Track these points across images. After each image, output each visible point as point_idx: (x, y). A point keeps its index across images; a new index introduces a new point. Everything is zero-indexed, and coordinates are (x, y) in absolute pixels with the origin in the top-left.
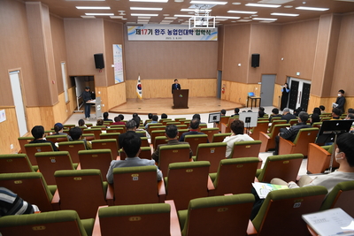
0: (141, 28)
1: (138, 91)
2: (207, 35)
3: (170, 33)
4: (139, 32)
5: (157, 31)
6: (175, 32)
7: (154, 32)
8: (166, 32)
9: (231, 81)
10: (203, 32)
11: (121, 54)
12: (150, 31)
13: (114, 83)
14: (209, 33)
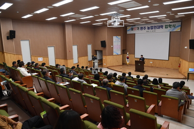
0: (134, 27)
1: (127, 60)
2: (173, 28)
3: (148, 28)
6: (152, 28)
7: (140, 29)
10: (170, 26)
11: (120, 41)
12: (138, 28)
13: (113, 55)
14: (174, 26)
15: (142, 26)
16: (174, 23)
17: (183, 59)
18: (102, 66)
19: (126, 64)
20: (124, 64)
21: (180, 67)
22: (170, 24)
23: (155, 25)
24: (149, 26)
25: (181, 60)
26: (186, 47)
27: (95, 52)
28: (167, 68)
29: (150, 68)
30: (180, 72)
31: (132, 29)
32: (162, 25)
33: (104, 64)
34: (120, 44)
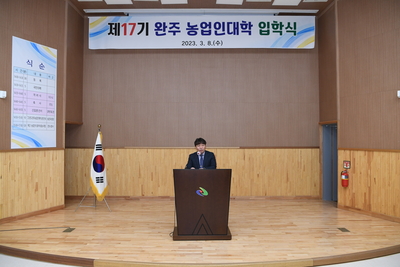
0: (121, 20)
1: (94, 174)
2: (287, 36)
3: (192, 30)
4: (115, 29)
5: (160, 27)
6: (206, 29)
7: (152, 28)
8: (183, 27)
9: (369, 150)
10: (278, 27)
12: (145, 26)
14: (293, 30)
16: (292, 19)
21: (345, 184)
22: (279, 19)
23: (220, 19)
25: (351, 155)
32: (247, 19)
34: (53, 91)
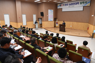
0: (61, 4)
8: (69, 4)
10: (83, 2)
11: (53, 12)
12: (64, 5)
13: (48, 21)
14: (86, 3)
15: (66, 3)
16: (86, 1)
17: (90, 24)
18: (42, 28)
19: (56, 27)
20: (55, 27)
21: (88, 29)
23: (74, 2)
24: (71, 3)
25: (89, 25)
26: (92, 16)
27: (38, 19)
28: (80, 30)
29: (70, 30)
30: (88, 33)
31: (60, 6)
32: (78, 2)
33: (43, 26)
34: (53, 15)
